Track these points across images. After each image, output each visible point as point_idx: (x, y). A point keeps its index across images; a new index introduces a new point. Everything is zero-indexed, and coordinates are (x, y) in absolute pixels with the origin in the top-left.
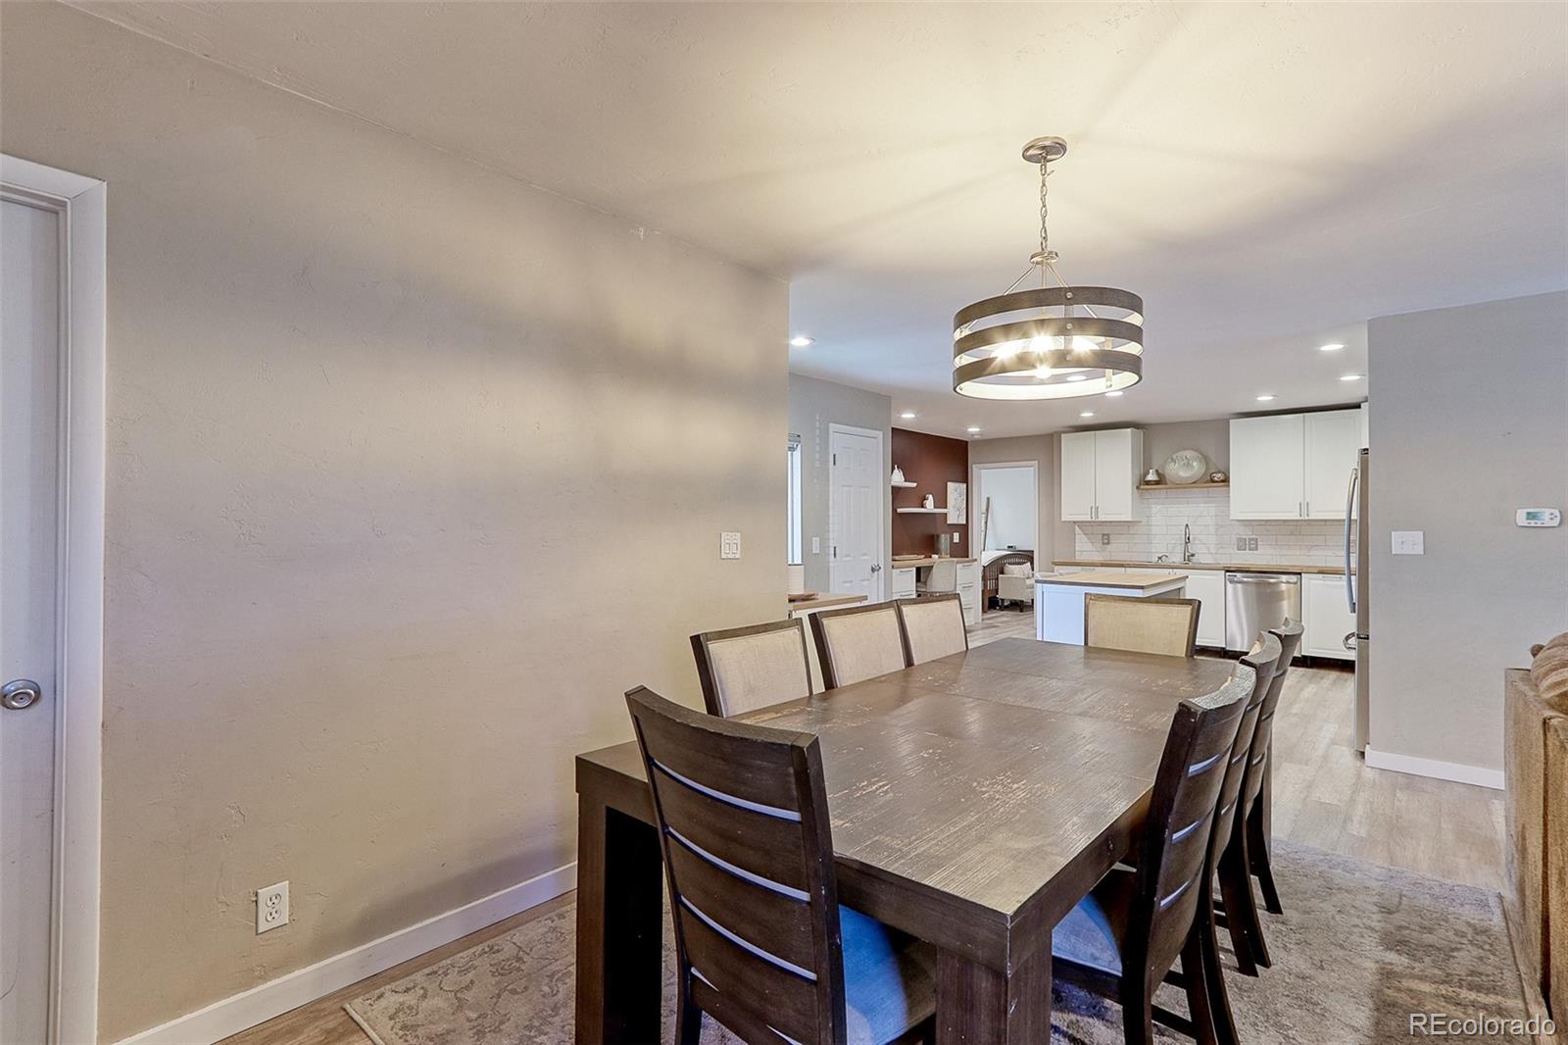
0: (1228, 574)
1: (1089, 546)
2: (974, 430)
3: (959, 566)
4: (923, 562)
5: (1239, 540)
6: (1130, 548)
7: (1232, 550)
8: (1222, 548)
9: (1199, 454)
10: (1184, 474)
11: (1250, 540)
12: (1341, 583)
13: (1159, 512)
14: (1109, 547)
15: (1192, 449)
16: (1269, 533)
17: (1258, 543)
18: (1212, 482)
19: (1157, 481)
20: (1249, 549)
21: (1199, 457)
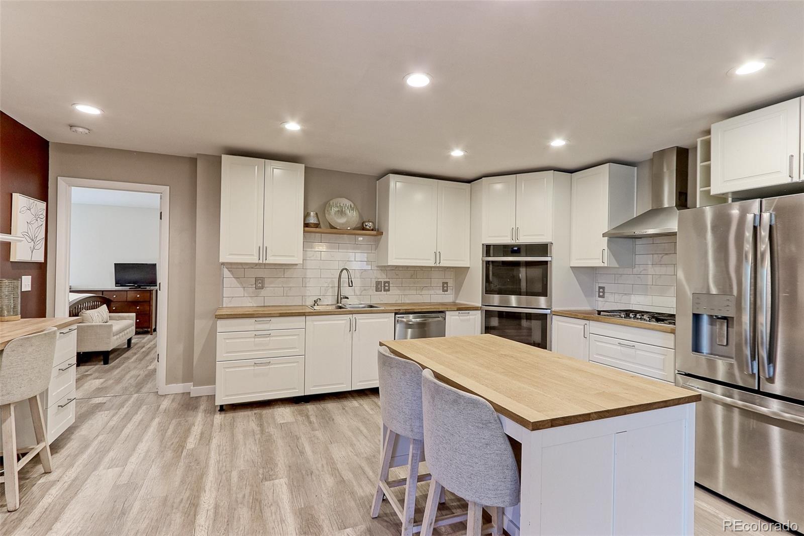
0: (397, 316)
1: (240, 291)
5: (378, 283)
6: (285, 292)
7: (372, 291)
8: (365, 290)
9: (353, 203)
10: (340, 221)
11: (385, 283)
12: (468, 317)
13: (313, 256)
14: (263, 292)
15: (346, 198)
16: (397, 277)
17: (391, 285)
18: (363, 230)
19: (316, 224)
20: (384, 291)
21: (353, 206)
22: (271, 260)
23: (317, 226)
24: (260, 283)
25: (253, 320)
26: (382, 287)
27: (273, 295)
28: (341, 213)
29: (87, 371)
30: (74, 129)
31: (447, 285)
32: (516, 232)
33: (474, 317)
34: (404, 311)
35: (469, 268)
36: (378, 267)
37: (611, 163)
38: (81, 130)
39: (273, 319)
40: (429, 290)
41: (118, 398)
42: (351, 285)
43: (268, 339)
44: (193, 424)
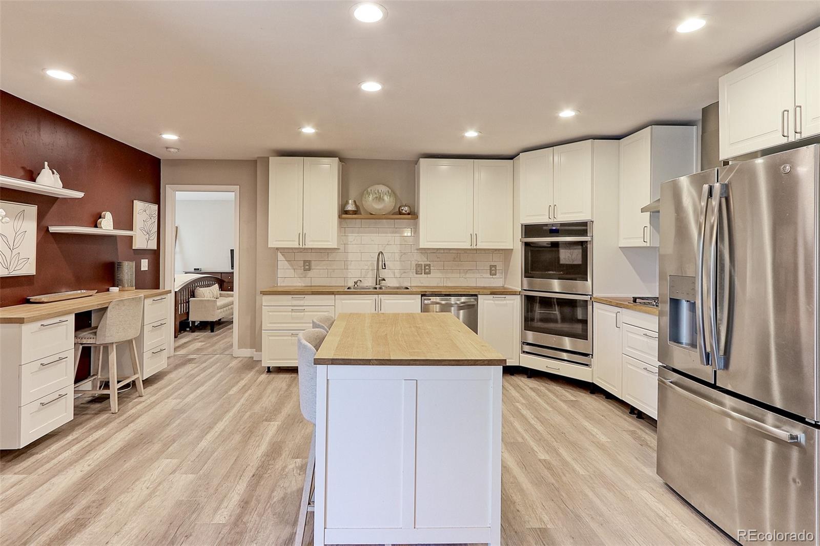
0: (424, 298)
1: (291, 273)
2: (170, 137)
3: (148, 302)
4: (89, 300)
5: (418, 266)
6: (329, 274)
7: (412, 274)
8: (405, 272)
9: (390, 189)
10: (377, 206)
11: (425, 266)
12: (505, 302)
13: (354, 240)
14: (310, 274)
15: (383, 185)
16: (439, 260)
17: (431, 268)
18: (400, 214)
19: (355, 211)
20: (425, 274)
21: (390, 192)
22: (309, 245)
23: (355, 212)
24: (307, 266)
25: (290, 297)
26: (422, 269)
27: (318, 277)
28: (379, 199)
29: (197, 336)
30: (168, 149)
31: (496, 268)
32: (553, 209)
33: (512, 302)
34: (431, 293)
35: (512, 249)
36: (417, 249)
37: (653, 126)
38: (172, 150)
39: (307, 297)
40: (474, 273)
41: (205, 356)
42: (384, 267)
43: (303, 314)
44: (243, 379)
